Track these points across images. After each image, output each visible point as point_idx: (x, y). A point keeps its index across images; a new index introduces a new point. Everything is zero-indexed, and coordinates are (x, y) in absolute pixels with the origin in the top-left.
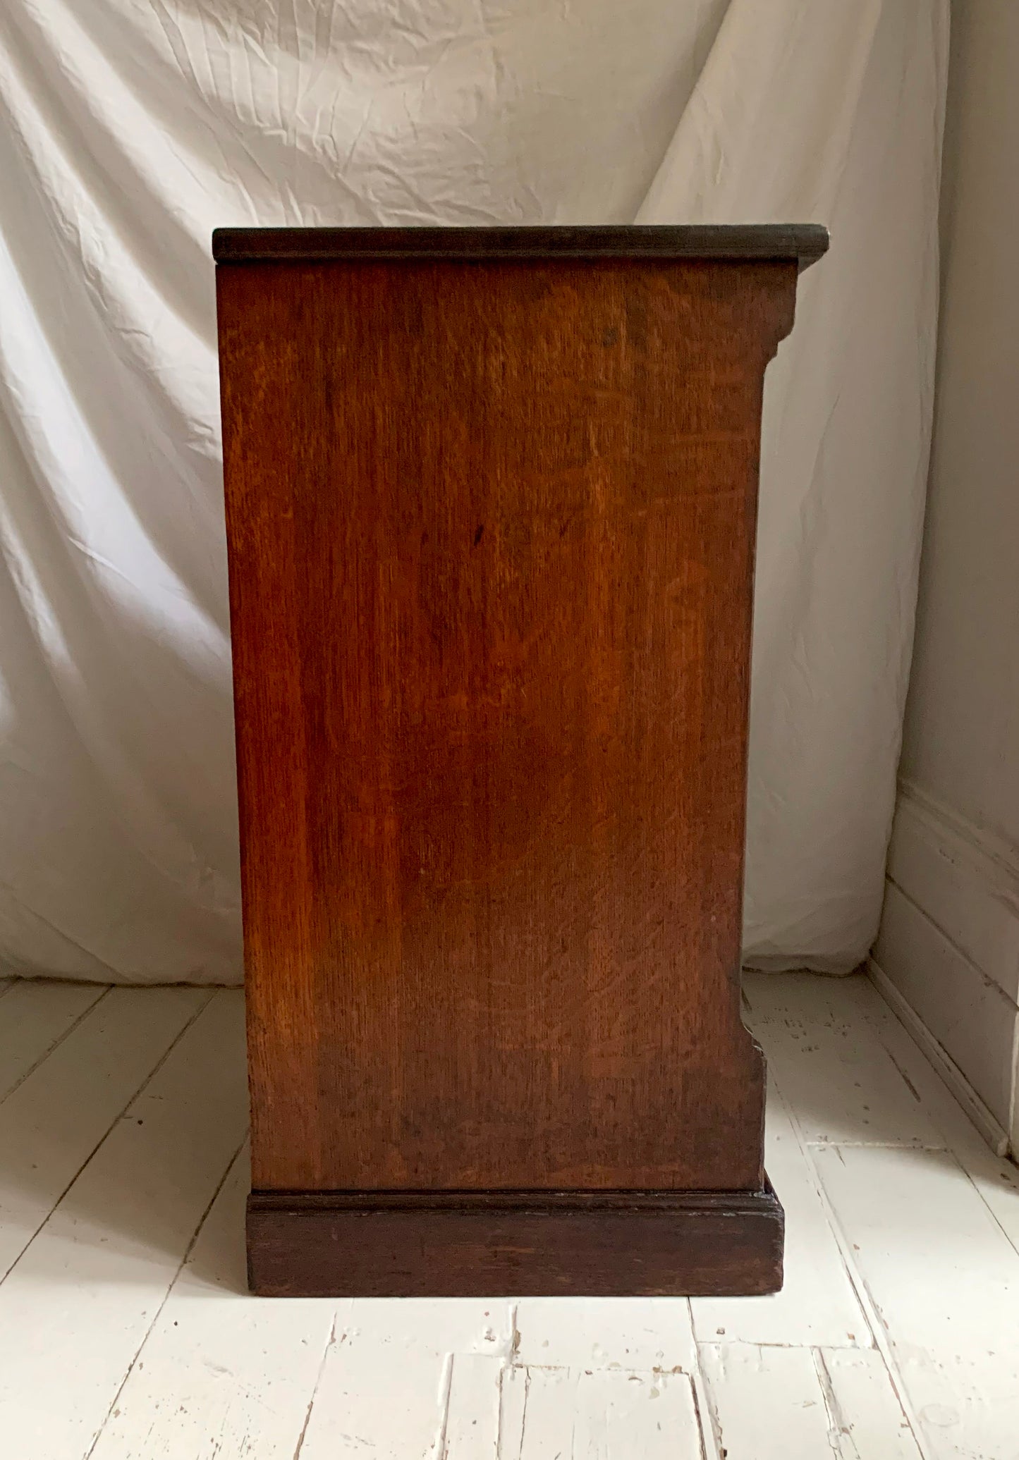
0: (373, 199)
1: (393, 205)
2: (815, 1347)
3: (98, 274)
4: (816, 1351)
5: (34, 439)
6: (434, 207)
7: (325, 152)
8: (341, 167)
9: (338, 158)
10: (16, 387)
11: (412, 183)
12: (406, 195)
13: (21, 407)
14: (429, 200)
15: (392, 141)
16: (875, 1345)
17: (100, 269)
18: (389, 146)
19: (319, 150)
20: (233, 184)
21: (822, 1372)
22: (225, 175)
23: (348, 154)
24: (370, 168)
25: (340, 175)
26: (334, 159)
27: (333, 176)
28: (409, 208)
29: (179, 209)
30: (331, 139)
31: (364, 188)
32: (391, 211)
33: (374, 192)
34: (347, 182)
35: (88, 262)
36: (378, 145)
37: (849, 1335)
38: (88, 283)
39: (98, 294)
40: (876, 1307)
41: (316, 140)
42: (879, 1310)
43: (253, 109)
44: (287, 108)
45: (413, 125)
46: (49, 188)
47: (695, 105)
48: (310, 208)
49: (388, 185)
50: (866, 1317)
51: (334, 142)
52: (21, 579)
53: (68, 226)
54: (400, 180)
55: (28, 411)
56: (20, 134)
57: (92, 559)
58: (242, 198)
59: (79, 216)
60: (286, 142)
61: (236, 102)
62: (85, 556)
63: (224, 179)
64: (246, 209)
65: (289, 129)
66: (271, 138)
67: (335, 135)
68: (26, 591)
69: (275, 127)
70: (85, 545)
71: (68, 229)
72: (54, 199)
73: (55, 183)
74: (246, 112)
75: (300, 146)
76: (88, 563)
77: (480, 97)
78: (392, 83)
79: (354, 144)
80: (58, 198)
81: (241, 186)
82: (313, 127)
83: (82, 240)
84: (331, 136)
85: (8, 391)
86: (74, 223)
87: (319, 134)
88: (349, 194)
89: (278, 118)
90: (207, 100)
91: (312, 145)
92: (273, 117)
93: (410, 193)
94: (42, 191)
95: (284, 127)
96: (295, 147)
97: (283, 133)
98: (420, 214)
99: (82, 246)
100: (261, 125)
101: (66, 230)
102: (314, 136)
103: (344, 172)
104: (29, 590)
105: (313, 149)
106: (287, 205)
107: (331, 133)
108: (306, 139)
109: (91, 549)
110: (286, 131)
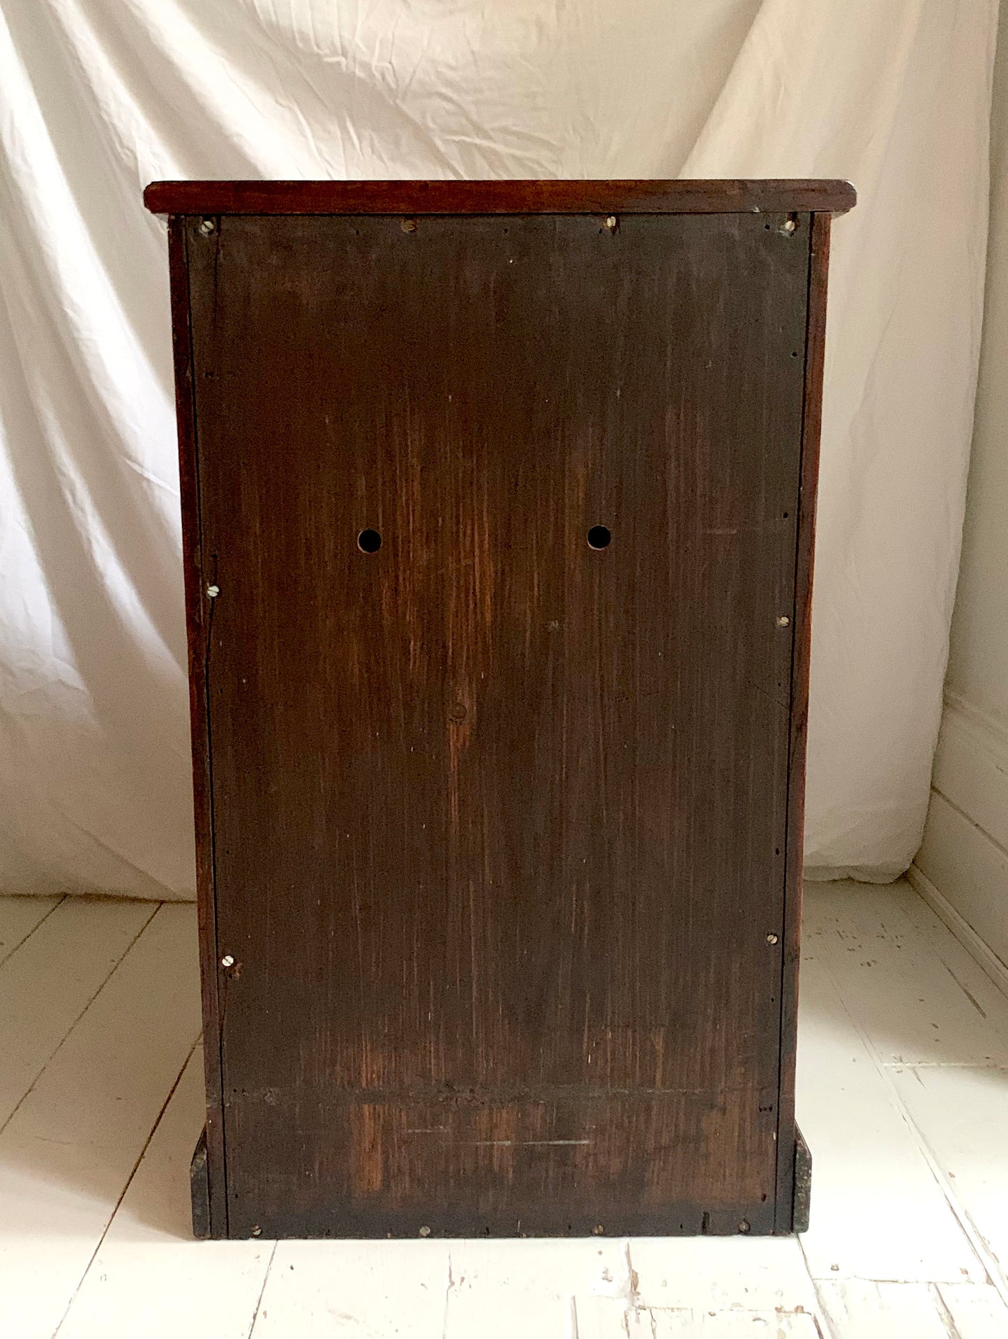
0: (431, 125)
1: (451, 132)
2: (930, 1283)
4: (932, 1286)
5: (91, 362)
6: (491, 133)
7: (384, 78)
8: (400, 94)
9: (397, 85)
10: (75, 311)
11: (472, 110)
12: (464, 121)
13: (78, 330)
14: (487, 126)
15: (451, 68)
16: (989, 1280)
18: (450, 74)
19: (378, 75)
20: (290, 109)
22: (281, 101)
23: (407, 81)
24: (430, 95)
25: (398, 101)
26: (393, 86)
27: (392, 103)
28: (468, 135)
29: (238, 135)
30: (390, 66)
31: (424, 117)
32: (449, 137)
33: (433, 120)
34: (404, 108)
36: (438, 73)
37: (961, 1269)
40: (982, 1239)
41: (376, 67)
42: (987, 1242)
43: (312, 35)
44: (346, 35)
45: (473, 53)
46: (109, 115)
47: (755, 35)
48: (367, 133)
49: (447, 112)
50: (975, 1251)
51: (393, 67)
52: (74, 501)
53: (127, 152)
54: (459, 106)
55: (85, 334)
56: (78, 59)
57: (148, 480)
58: (299, 123)
59: (137, 140)
60: (344, 69)
61: (295, 29)
62: (141, 478)
63: (281, 105)
64: (305, 136)
65: (349, 55)
66: (331, 64)
67: (394, 61)
68: (80, 513)
69: (335, 53)
70: (141, 466)
71: (127, 155)
72: (113, 124)
73: (113, 108)
74: (305, 39)
75: (359, 73)
76: (144, 484)
77: (541, 26)
78: (451, 12)
79: (414, 72)
80: (116, 121)
81: (298, 112)
82: (373, 52)
83: (140, 164)
84: (390, 63)
85: (64, 315)
86: (131, 146)
87: (379, 60)
88: (408, 120)
89: (338, 44)
90: (265, 27)
91: (371, 72)
92: (333, 43)
93: (469, 119)
94: (100, 118)
95: (345, 55)
96: (354, 72)
97: (343, 60)
98: (478, 141)
99: (140, 171)
100: (320, 52)
101: (123, 156)
102: (374, 63)
103: (403, 99)
104: (82, 510)
105: (372, 76)
106: (344, 129)
107: (391, 59)
108: (366, 66)
109: (147, 470)
110: (346, 58)
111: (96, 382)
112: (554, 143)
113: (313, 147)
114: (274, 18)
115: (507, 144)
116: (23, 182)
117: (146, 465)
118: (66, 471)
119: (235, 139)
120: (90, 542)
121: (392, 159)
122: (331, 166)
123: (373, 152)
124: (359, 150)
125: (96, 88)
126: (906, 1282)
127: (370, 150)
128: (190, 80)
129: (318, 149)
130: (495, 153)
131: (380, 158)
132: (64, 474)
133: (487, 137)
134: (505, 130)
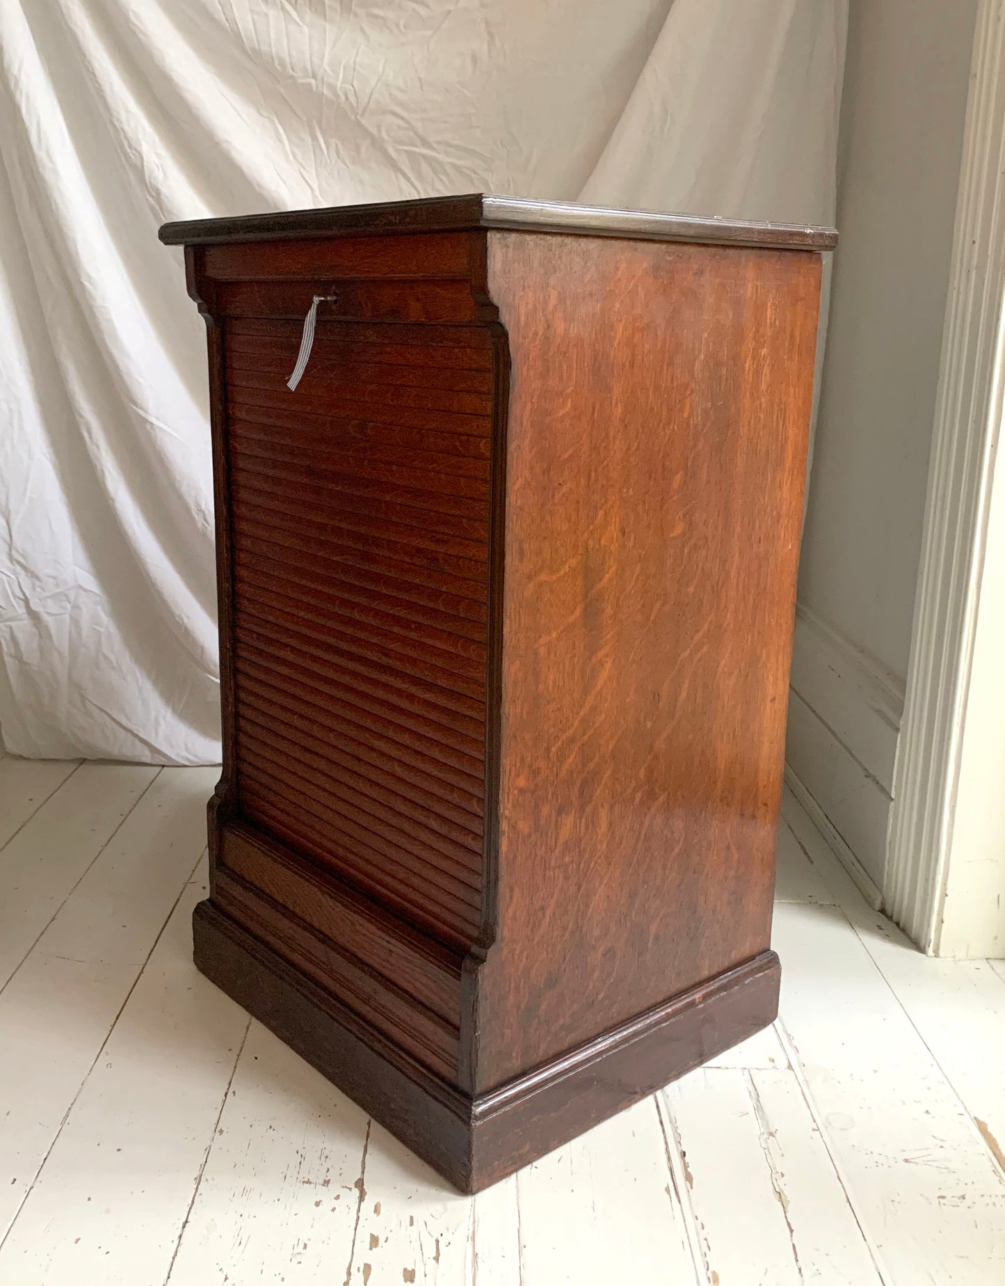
0: (385, 136)
1: (402, 143)
2: (746, 1068)
3: (158, 192)
4: (746, 1072)
5: (104, 325)
6: (435, 145)
7: (347, 98)
8: (360, 111)
9: (358, 103)
10: (90, 282)
11: (419, 126)
12: (412, 134)
13: (93, 299)
14: (431, 139)
15: (403, 91)
16: (790, 1067)
17: (160, 187)
18: (398, 94)
19: (343, 97)
20: (269, 118)
21: (751, 1088)
22: (264, 113)
23: (366, 100)
24: (384, 113)
25: (358, 117)
26: (355, 104)
27: (353, 117)
28: (417, 147)
29: (227, 142)
30: (351, 87)
31: (379, 131)
32: (401, 148)
33: (386, 131)
34: (364, 122)
35: (150, 182)
36: (390, 94)
37: (769, 1059)
38: (150, 198)
39: (157, 207)
40: (789, 1035)
41: (341, 88)
42: (792, 1038)
43: (288, 60)
44: (316, 60)
45: (420, 79)
46: (118, 120)
47: (647, 74)
48: (333, 141)
49: (399, 127)
50: (781, 1044)
51: (355, 90)
52: (91, 438)
53: (134, 152)
54: (408, 123)
55: (99, 302)
56: (94, 74)
57: (152, 424)
58: (277, 131)
59: (143, 143)
60: (314, 90)
61: (274, 56)
62: (146, 421)
63: (262, 115)
64: (281, 141)
65: (318, 79)
66: (303, 84)
67: (355, 84)
68: (95, 447)
69: (306, 76)
70: (146, 412)
71: (133, 154)
72: (123, 129)
73: (123, 116)
74: (282, 64)
75: (326, 92)
76: (148, 427)
77: (475, 59)
78: (403, 44)
79: (372, 93)
80: (126, 128)
81: (276, 121)
82: (337, 78)
83: (145, 164)
84: (353, 86)
85: (82, 285)
86: (138, 149)
87: (344, 81)
88: (366, 133)
89: (309, 68)
90: (250, 52)
91: (337, 91)
92: (305, 67)
93: (416, 133)
94: (111, 122)
95: (314, 77)
96: (323, 93)
97: (313, 81)
98: (424, 151)
99: (146, 168)
100: (295, 74)
101: (131, 155)
102: (339, 85)
103: (362, 115)
104: (98, 447)
105: (338, 96)
106: (315, 139)
107: (353, 81)
108: (332, 87)
109: (151, 415)
110: (316, 80)
111: (108, 341)
112: (486, 155)
113: (289, 152)
114: (257, 47)
115: (447, 154)
116: (48, 176)
117: (150, 411)
118: (83, 414)
119: (224, 145)
120: (103, 471)
121: (353, 163)
122: (304, 168)
123: (338, 157)
124: (327, 156)
125: (109, 99)
126: (727, 1068)
127: (335, 156)
128: (187, 95)
129: (293, 153)
130: (437, 160)
131: (344, 162)
132: (81, 416)
133: (430, 147)
134: (448, 145)
